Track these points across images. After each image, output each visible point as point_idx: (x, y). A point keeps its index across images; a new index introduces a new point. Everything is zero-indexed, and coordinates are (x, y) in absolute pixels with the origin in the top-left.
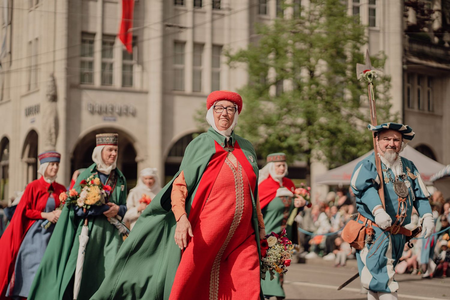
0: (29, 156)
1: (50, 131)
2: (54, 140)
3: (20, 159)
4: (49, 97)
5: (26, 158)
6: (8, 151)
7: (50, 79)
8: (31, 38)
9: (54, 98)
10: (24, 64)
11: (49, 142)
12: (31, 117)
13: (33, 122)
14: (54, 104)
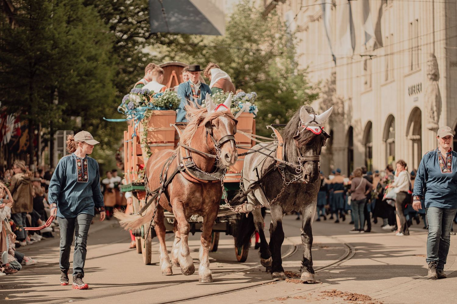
0: (413, 134)
1: (432, 109)
2: (436, 118)
3: (405, 137)
4: (430, 77)
5: (411, 136)
6: (394, 130)
7: (431, 58)
8: (412, 20)
9: (435, 77)
10: (406, 45)
11: (431, 120)
12: (414, 96)
13: (416, 100)
14: (435, 82)
